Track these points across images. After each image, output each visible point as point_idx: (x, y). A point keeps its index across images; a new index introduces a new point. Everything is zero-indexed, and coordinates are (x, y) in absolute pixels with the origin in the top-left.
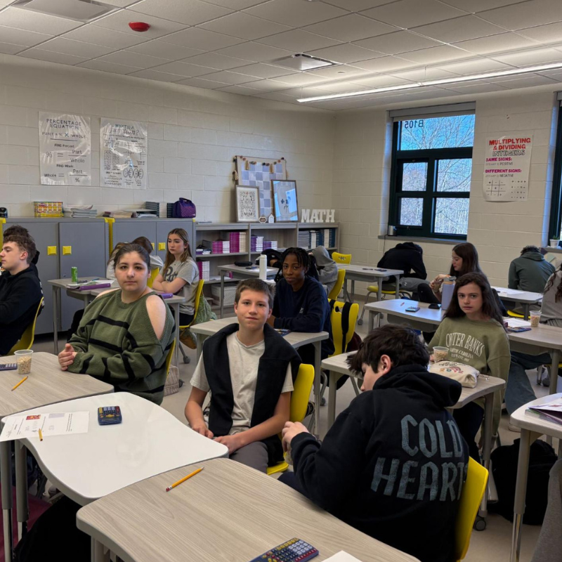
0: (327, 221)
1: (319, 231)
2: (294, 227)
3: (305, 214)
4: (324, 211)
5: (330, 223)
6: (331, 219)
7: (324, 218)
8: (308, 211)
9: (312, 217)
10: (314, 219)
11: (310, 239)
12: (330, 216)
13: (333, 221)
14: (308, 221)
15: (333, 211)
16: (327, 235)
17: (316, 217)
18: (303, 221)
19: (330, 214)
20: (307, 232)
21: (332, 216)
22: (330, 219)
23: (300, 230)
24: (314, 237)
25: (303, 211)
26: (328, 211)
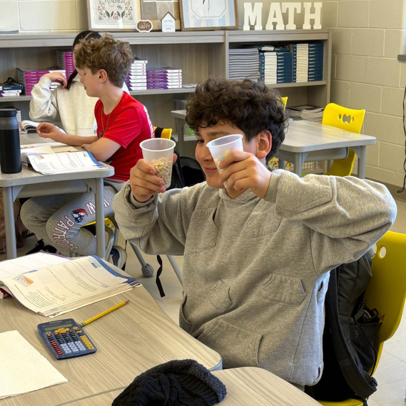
0: (307, 26)
1: (285, 48)
2: (219, 40)
3: (252, 14)
4: (298, 6)
5: (312, 31)
6: (314, 22)
7: (299, 20)
8: (259, 6)
9: (271, 20)
10: (275, 24)
11: (262, 63)
12: (313, 16)
13: (318, 26)
14: (259, 27)
15: (318, 6)
16: (303, 56)
17: (279, 20)
18: (246, 28)
19: (313, 11)
20: (256, 50)
21: (317, 17)
22: (312, 22)
23: (234, 45)
24: (271, 60)
25: (247, 6)
26: (308, 6)
